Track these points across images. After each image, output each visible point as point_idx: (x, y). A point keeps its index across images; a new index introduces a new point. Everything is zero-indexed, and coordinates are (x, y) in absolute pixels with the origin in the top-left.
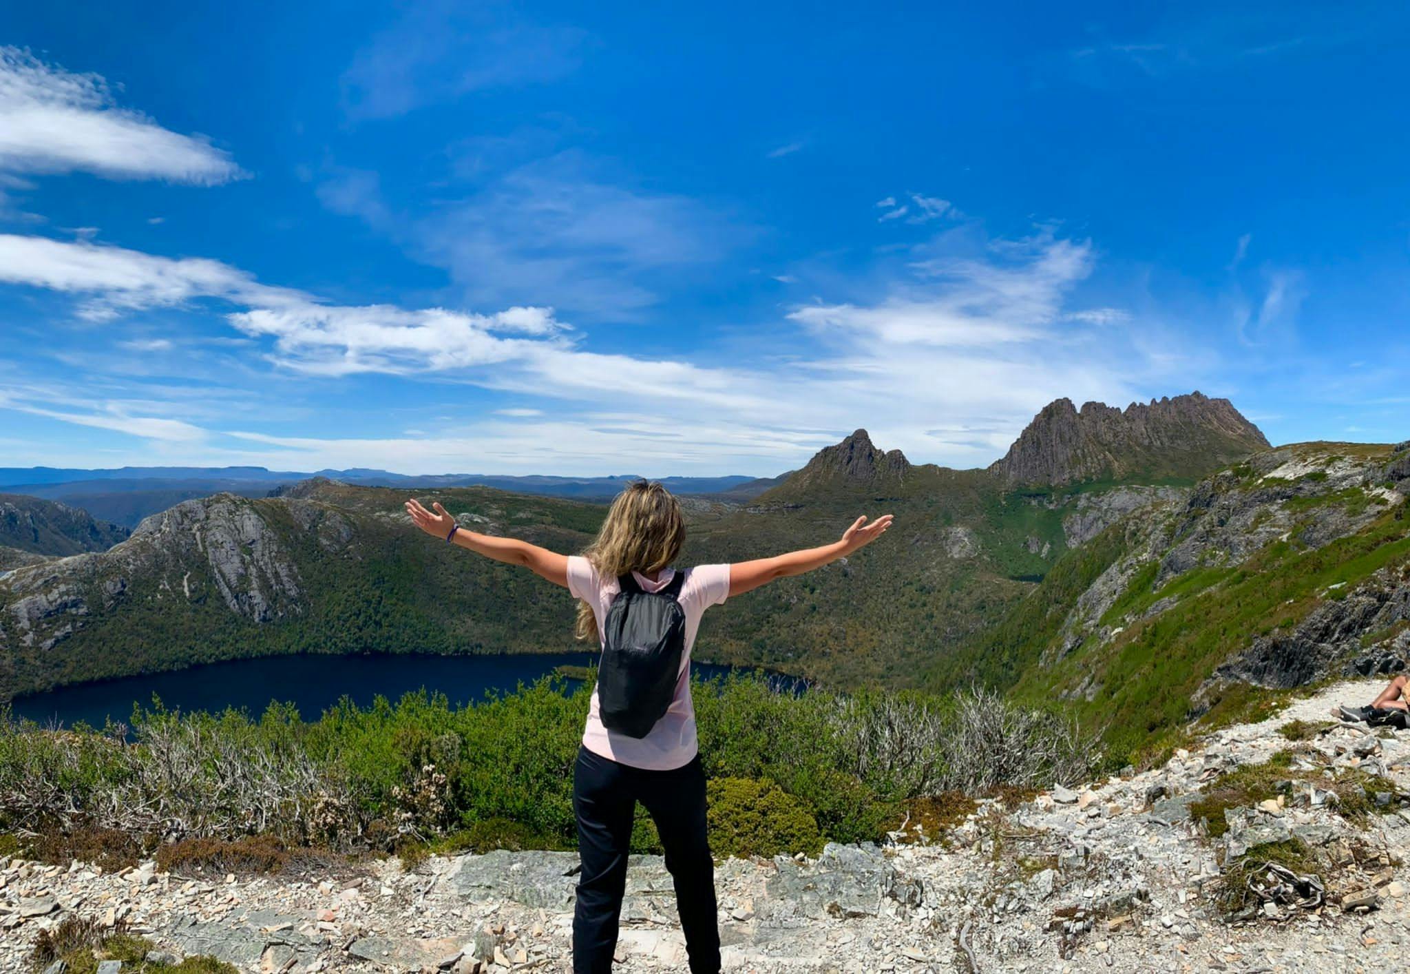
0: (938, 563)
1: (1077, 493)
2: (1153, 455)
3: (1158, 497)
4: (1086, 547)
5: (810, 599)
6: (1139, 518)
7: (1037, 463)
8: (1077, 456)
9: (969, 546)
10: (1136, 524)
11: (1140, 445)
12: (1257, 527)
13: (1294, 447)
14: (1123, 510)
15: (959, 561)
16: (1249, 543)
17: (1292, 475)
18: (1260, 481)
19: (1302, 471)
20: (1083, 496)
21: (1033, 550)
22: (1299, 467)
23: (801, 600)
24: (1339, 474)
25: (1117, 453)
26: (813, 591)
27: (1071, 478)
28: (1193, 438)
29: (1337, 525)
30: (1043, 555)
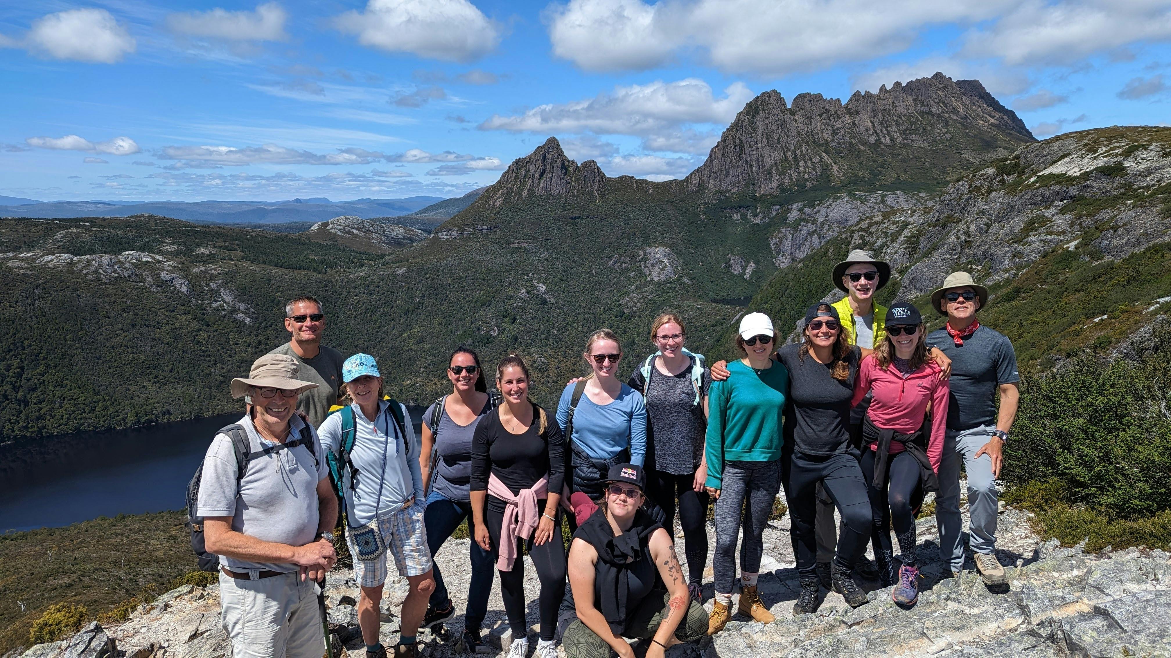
0: (638, 288)
1: (788, 204)
2: (882, 155)
3: (886, 205)
4: (801, 265)
5: (511, 330)
6: (866, 230)
7: (740, 170)
8: (787, 159)
9: (669, 268)
10: (862, 237)
11: (865, 143)
12: (1028, 236)
13: (1080, 135)
14: (843, 222)
15: (659, 284)
16: (1017, 254)
17: (1076, 170)
18: (1033, 179)
19: (1089, 164)
20: (795, 206)
21: (737, 270)
22: (1086, 160)
23: (501, 332)
24: (1142, 167)
25: (836, 153)
26: (514, 320)
27: (780, 186)
28: (931, 132)
29: (1146, 229)
30: (747, 276)
